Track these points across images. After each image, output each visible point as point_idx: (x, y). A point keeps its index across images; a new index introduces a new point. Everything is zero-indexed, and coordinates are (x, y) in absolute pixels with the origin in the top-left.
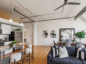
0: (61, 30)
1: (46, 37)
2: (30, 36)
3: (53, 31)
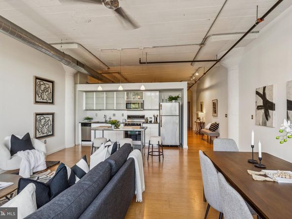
2: (226, 116)
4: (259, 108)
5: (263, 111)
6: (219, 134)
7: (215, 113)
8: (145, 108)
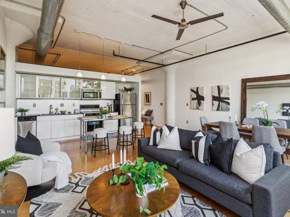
0: (248, 84)
1: (198, 108)
2: (161, 104)
3: (218, 87)
4: (193, 99)
5: (196, 101)
6: (153, 118)
7: (149, 102)
8: (102, 97)
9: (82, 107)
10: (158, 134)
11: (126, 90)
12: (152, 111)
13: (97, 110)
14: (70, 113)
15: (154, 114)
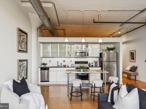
6: (138, 74)
7: (133, 59)
8: (89, 56)
9: (76, 63)
10: (116, 92)
11: (109, 49)
12: (137, 67)
13: (86, 65)
14: (68, 67)
15: (139, 71)
